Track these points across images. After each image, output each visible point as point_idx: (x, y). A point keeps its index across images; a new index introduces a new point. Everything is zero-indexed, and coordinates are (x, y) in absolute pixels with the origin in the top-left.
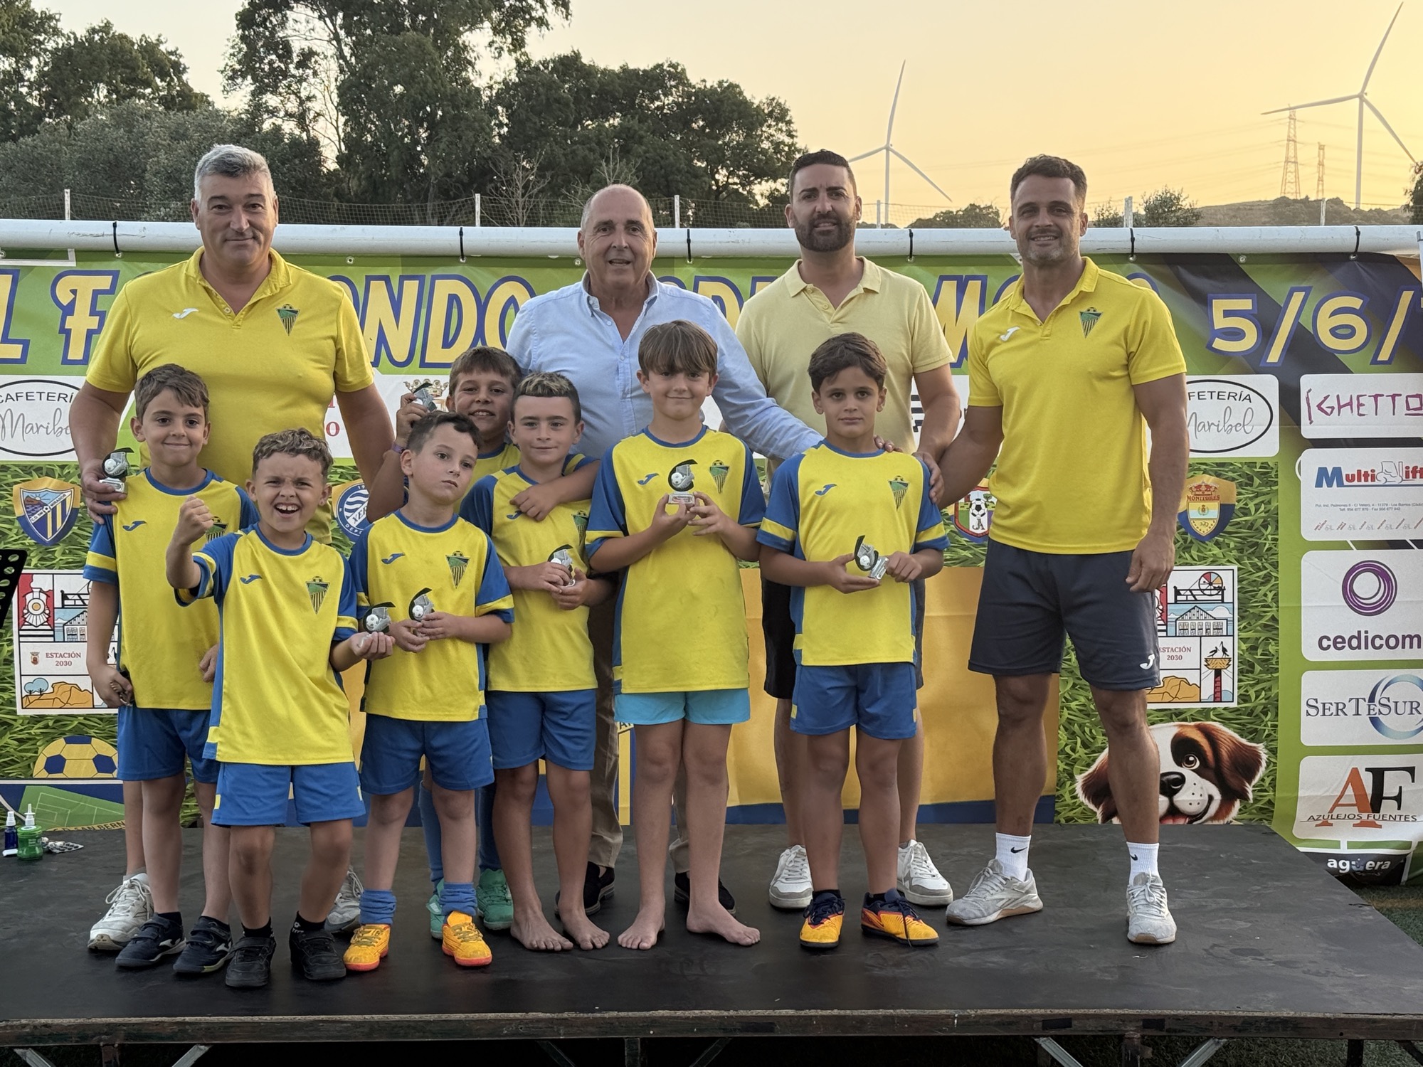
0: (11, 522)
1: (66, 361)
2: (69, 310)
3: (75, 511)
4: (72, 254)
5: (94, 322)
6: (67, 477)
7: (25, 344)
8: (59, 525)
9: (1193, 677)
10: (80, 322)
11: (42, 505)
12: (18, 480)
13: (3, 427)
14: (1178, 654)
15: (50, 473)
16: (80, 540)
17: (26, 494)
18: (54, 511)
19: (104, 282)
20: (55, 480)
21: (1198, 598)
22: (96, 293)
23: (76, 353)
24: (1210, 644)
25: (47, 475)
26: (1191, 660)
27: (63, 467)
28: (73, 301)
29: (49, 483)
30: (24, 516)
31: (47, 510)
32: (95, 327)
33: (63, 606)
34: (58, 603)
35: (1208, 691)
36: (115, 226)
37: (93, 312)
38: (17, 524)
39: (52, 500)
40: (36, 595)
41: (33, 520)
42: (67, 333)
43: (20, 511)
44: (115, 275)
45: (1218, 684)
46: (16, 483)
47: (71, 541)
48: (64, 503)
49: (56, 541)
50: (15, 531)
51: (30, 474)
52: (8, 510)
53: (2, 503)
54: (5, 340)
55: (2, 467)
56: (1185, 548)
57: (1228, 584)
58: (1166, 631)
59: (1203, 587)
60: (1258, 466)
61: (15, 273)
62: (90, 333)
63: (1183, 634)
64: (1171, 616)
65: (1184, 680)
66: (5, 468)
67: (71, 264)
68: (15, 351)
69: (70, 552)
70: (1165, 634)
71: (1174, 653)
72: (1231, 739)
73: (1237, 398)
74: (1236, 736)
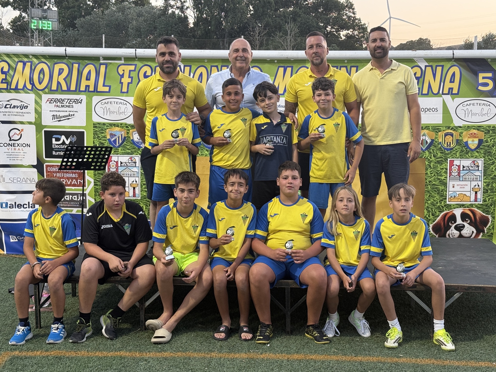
0: (106, 140)
1: (122, 92)
2: (122, 76)
3: (125, 137)
4: (123, 59)
5: (129, 80)
6: (123, 127)
7: (110, 87)
8: (120, 142)
9: (468, 194)
10: (126, 80)
11: (115, 135)
12: (108, 128)
13: (104, 112)
15: (118, 126)
16: (126, 146)
17: (110, 132)
18: (119, 137)
19: (132, 68)
20: (119, 128)
21: (470, 169)
22: (130, 71)
23: (125, 90)
24: (474, 183)
26: (468, 188)
27: (121, 124)
28: (124, 73)
29: (117, 129)
30: (110, 139)
31: (117, 137)
33: (121, 166)
34: (119, 165)
35: (473, 198)
36: (136, 50)
37: (129, 77)
39: (118, 134)
40: (113, 162)
41: (113, 140)
42: (122, 83)
43: (108, 137)
44: (136, 65)
45: (476, 196)
47: (124, 147)
48: (122, 135)
49: (119, 147)
50: (107, 143)
51: (112, 126)
52: (105, 137)
53: (103, 135)
54: (104, 85)
55: (103, 124)
56: (467, 153)
57: (480, 165)
58: (460, 179)
59: (472, 165)
60: (491, 127)
61: (106, 65)
62: (129, 83)
63: (465, 180)
64: (461, 175)
65: (465, 195)
66: (104, 124)
67: (123, 62)
68: (107, 89)
69: (123, 150)
70: (459, 180)
71: (462, 186)
72: (480, 213)
73: (486, 105)
74: (482, 213)
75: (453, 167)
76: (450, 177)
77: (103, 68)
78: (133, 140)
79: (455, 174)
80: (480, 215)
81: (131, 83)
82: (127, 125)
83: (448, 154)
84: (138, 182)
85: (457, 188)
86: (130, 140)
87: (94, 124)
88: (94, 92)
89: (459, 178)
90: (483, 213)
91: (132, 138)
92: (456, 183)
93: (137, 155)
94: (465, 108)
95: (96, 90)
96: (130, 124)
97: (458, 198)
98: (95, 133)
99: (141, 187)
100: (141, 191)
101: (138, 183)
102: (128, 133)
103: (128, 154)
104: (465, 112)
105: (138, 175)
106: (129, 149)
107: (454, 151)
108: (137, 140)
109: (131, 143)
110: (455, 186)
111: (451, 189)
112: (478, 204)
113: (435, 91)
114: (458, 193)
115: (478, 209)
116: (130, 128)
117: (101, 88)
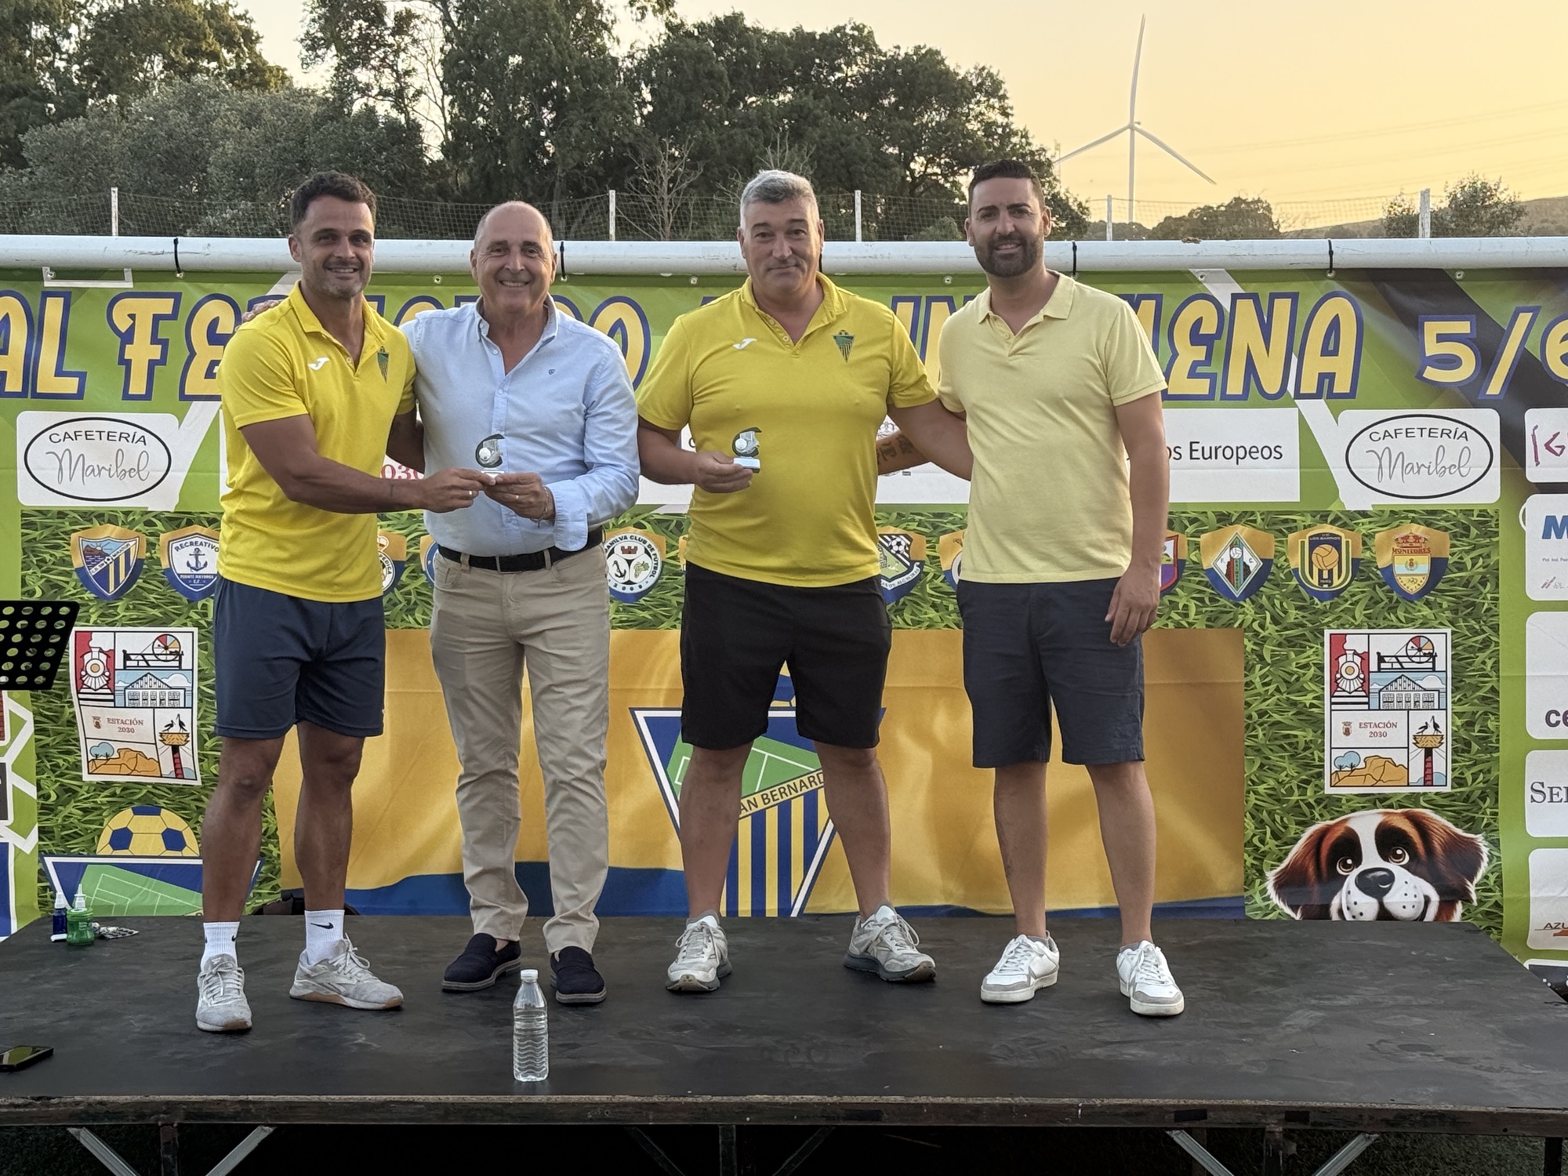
0: (68, 574)
1: (126, 396)
2: (127, 337)
3: (139, 562)
4: (128, 275)
5: (156, 352)
6: (131, 524)
7: (82, 376)
8: (123, 578)
9: (1400, 757)
10: (142, 352)
11: (104, 555)
12: (77, 527)
13: (61, 469)
14: (1382, 730)
15: (113, 520)
16: (145, 594)
17: (85, 543)
18: (117, 562)
19: (165, 306)
20: (118, 528)
21: (1405, 665)
22: (157, 318)
23: (138, 387)
24: (1419, 719)
25: (110, 522)
26: (1398, 737)
27: (127, 513)
28: (134, 324)
29: (111, 530)
30: (83, 568)
31: (108, 561)
32: (158, 357)
33: (125, 668)
34: (119, 664)
35: (1417, 773)
36: (176, 242)
37: (155, 340)
38: (75, 576)
39: (115, 550)
40: (95, 655)
41: (93, 571)
42: (127, 364)
43: (78, 561)
44: (177, 297)
45: (1429, 765)
46: (75, 531)
47: (135, 596)
48: (127, 553)
49: (118, 596)
50: (73, 584)
51: (90, 521)
52: (65, 561)
53: (58, 554)
54: (59, 372)
55: (60, 513)
56: (1390, 608)
57: (1440, 650)
58: (1368, 703)
59: (1411, 653)
60: (1476, 513)
61: (67, 295)
62: (152, 364)
63: (1387, 706)
64: (1374, 687)
65: (1390, 760)
66: (62, 514)
67: (128, 285)
68: (70, 385)
69: (134, 608)
70: (1366, 707)
71: (1378, 730)
72: (1445, 829)
73: (1452, 435)
74: (1450, 825)
75: (1342, 660)
76: (1332, 696)
77: (54, 309)
78: (169, 571)
79: (1350, 683)
80: (1445, 836)
81: (163, 361)
82: (147, 517)
83: (1325, 612)
84: (188, 727)
85: (1360, 737)
86: (159, 573)
87: (23, 515)
88: (22, 395)
89: (1366, 700)
90: (1456, 825)
91: (165, 565)
92: (1356, 717)
93: (185, 625)
94: (1379, 447)
95: (30, 391)
96: (161, 513)
97: (1364, 772)
98: (29, 548)
99: (201, 746)
100: (200, 760)
101: (189, 731)
102: (151, 546)
103: (152, 622)
104: (1380, 459)
105: (188, 698)
106: (154, 606)
107: (1346, 601)
108: (188, 570)
109: (162, 583)
110: (1354, 728)
111: (1340, 740)
112: (1437, 794)
113: (1272, 386)
114: (1364, 754)
115: (1436, 812)
116: (160, 526)
117: (48, 381)
